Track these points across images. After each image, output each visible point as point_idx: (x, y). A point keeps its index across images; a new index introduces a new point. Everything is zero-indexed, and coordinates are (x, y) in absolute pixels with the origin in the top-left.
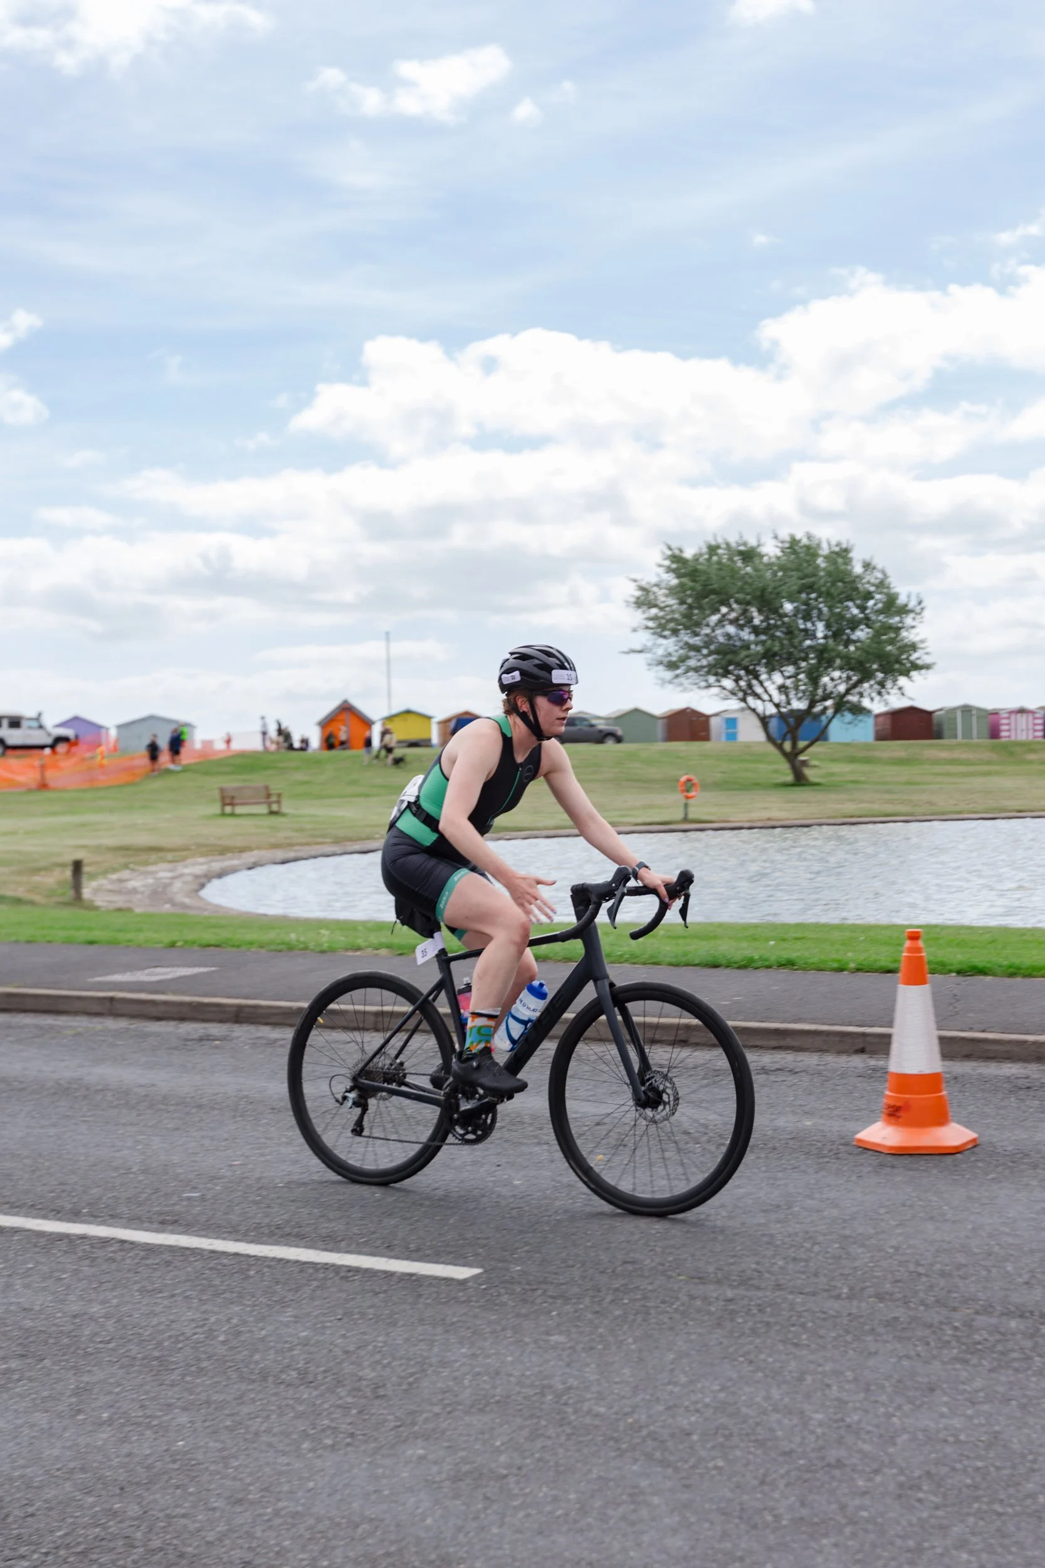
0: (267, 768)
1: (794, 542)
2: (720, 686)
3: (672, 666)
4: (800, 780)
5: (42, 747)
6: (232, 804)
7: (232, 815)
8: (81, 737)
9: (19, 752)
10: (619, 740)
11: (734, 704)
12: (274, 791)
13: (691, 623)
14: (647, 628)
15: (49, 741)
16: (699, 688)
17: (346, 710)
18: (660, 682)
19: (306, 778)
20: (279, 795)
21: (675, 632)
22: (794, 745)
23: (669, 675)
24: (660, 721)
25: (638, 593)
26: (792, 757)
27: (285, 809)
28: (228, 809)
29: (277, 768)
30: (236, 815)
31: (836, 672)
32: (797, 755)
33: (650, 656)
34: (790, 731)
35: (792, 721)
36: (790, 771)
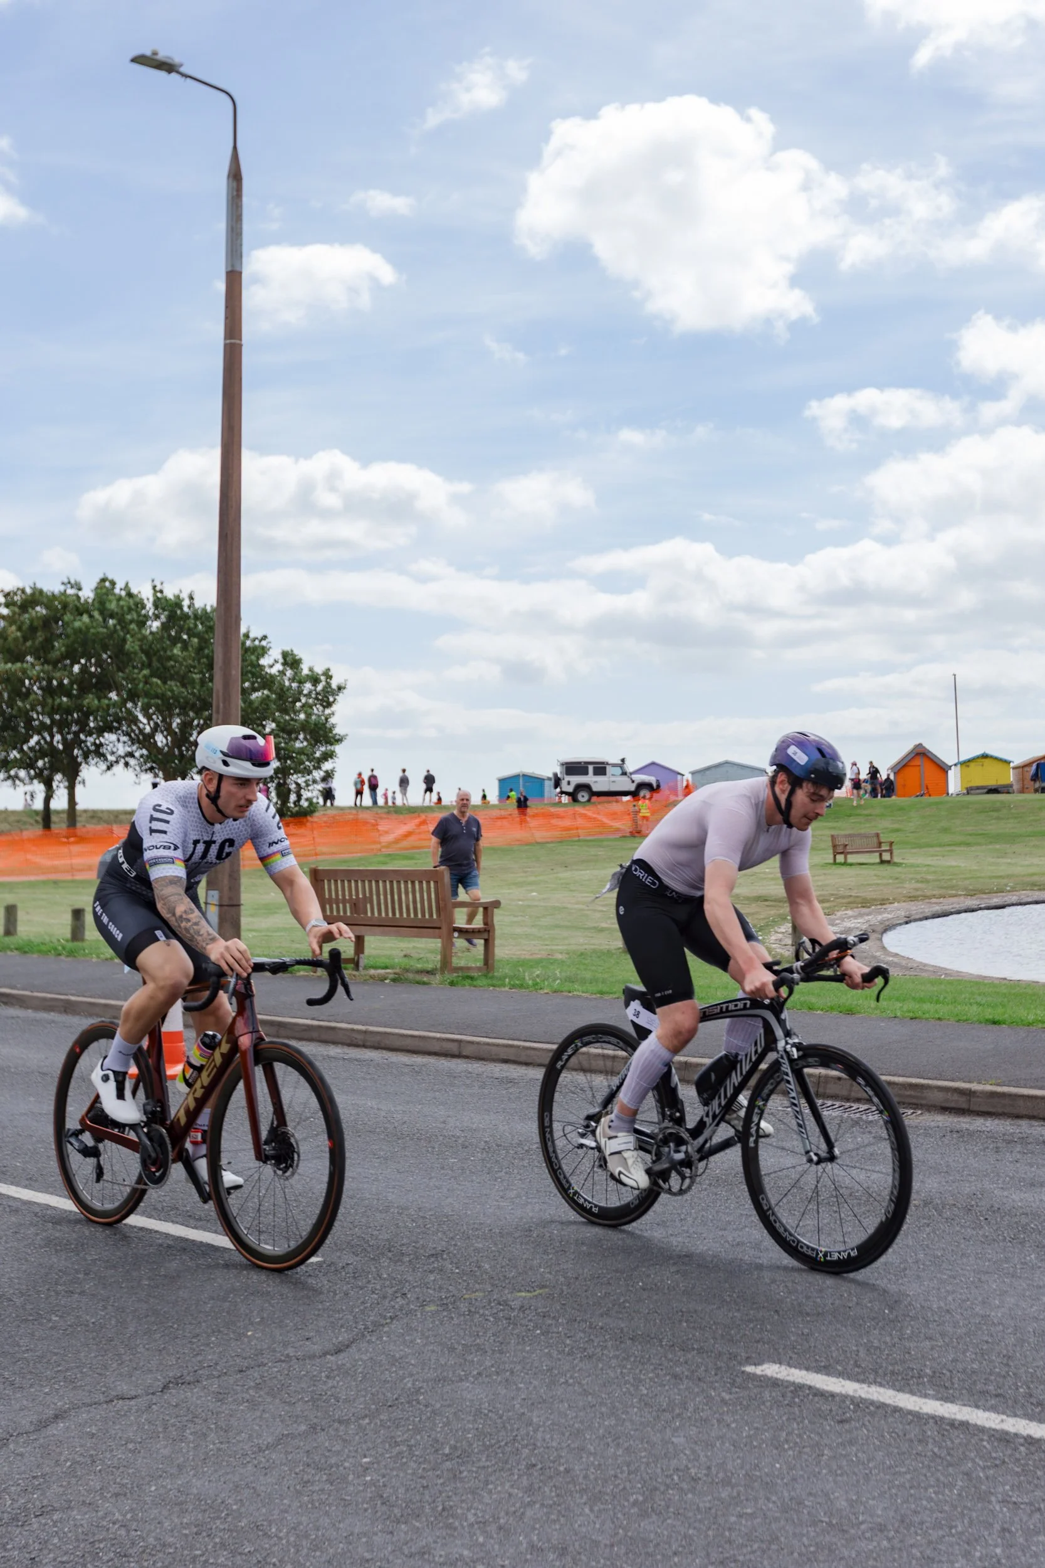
6: (845, 853)
7: (845, 864)
9: (605, 798)
12: (885, 838)
15: (632, 788)
17: (920, 754)
19: (896, 826)
20: (891, 844)
27: (896, 860)
28: (840, 858)
29: (860, 815)
30: (851, 865)
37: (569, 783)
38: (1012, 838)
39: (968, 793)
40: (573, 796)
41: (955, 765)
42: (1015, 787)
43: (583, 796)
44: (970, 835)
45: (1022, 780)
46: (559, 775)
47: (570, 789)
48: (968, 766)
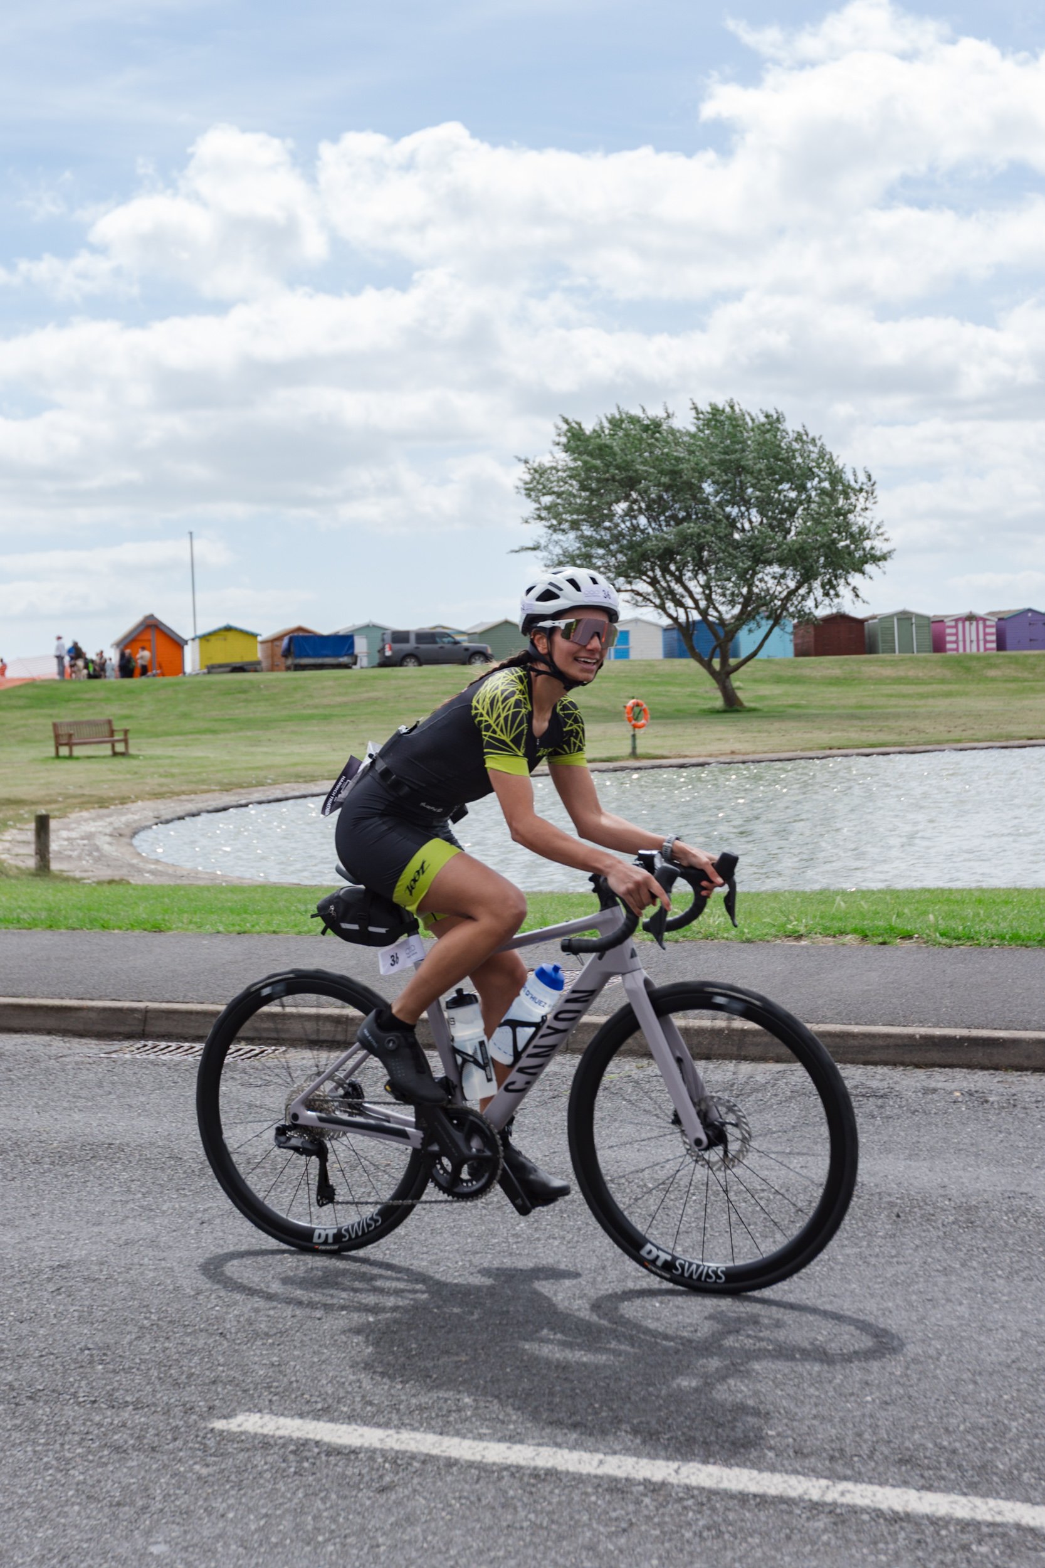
0: (68, 701)
1: (716, 411)
2: (632, 591)
4: (732, 704)
6: (70, 745)
7: (70, 757)
12: (118, 725)
13: (595, 515)
14: (540, 518)
17: (151, 628)
19: (126, 712)
20: (126, 732)
21: (575, 525)
22: (724, 662)
25: (529, 476)
26: (722, 678)
27: (132, 751)
28: (64, 751)
30: (77, 758)
31: (776, 569)
32: (728, 674)
33: (545, 554)
34: (719, 646)
35: (721, 634)
36: (719, 694)
38: (266, 724)
39: (209, 673)
41: (193, 639)
42: (264, 665)
44: (216, 720)
45: (272, 656)
48: (208, 641)
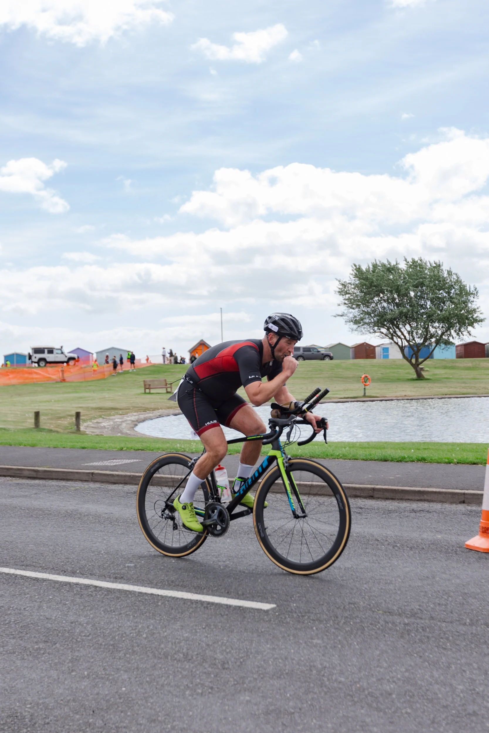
0: (165, 372)
1: (414, 262)
2: (381, 332)
3: (356, 322)
4: (420, 377)
5: (63, 362)
6: (149, 388)
7: (150, 393)
8: (80, 357)
9: (52, 365)
10: (331, 358)
11: (387, 341)
12: (169, 381)
13: (366, 302)
14: (345, 304)
15: (66, 359)
16: (370, 333)
17: (202, 344)
18: (351, 330)
20: (172, 384)
21: (358, 306)
22: (417, 360)
23: (355, 326)
24: (351, 349)
25: (341, 287)
26: (416, 366)
28: (147, 391)
29: (170, 372)
30: (152, 394)
31: (436, 324)
32: (418, 365)
33: (346, 317)
34: (414, 354)
35: (415, 349)
36: (415, 373)
37: (35, 357)
40: (38, 363)
43: (42, 364)
46: (31, 354)
47: (36, 360)
